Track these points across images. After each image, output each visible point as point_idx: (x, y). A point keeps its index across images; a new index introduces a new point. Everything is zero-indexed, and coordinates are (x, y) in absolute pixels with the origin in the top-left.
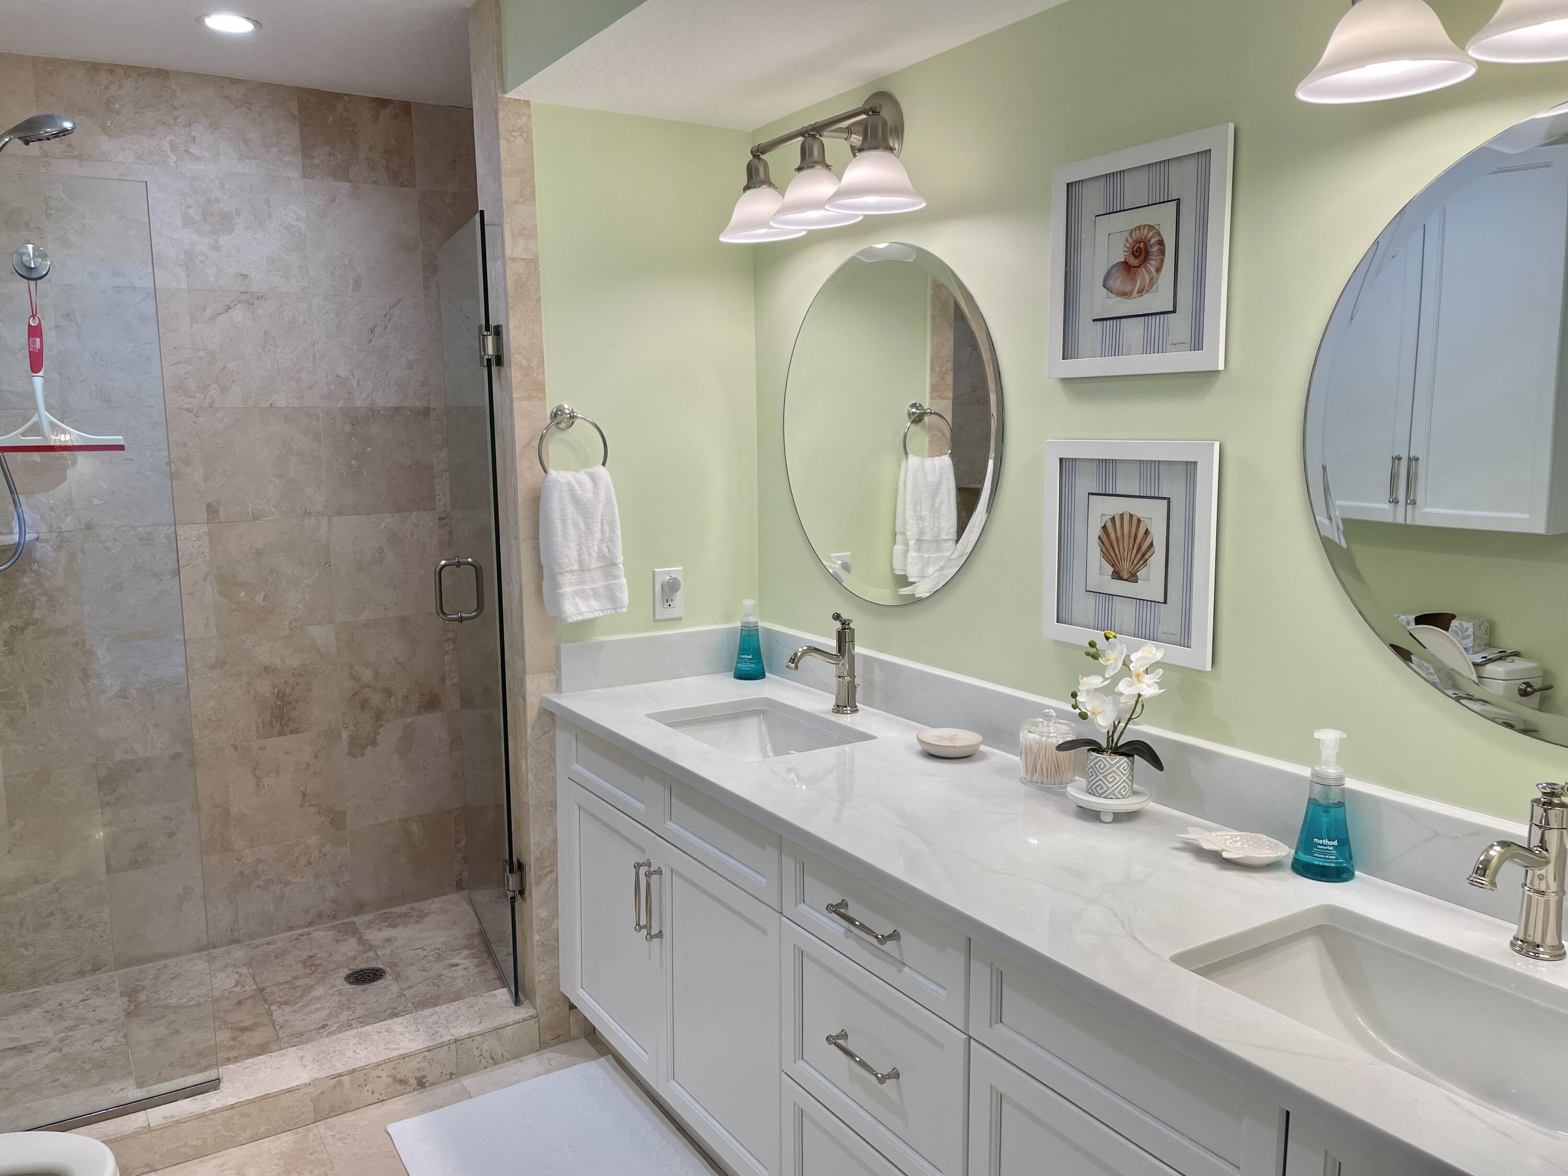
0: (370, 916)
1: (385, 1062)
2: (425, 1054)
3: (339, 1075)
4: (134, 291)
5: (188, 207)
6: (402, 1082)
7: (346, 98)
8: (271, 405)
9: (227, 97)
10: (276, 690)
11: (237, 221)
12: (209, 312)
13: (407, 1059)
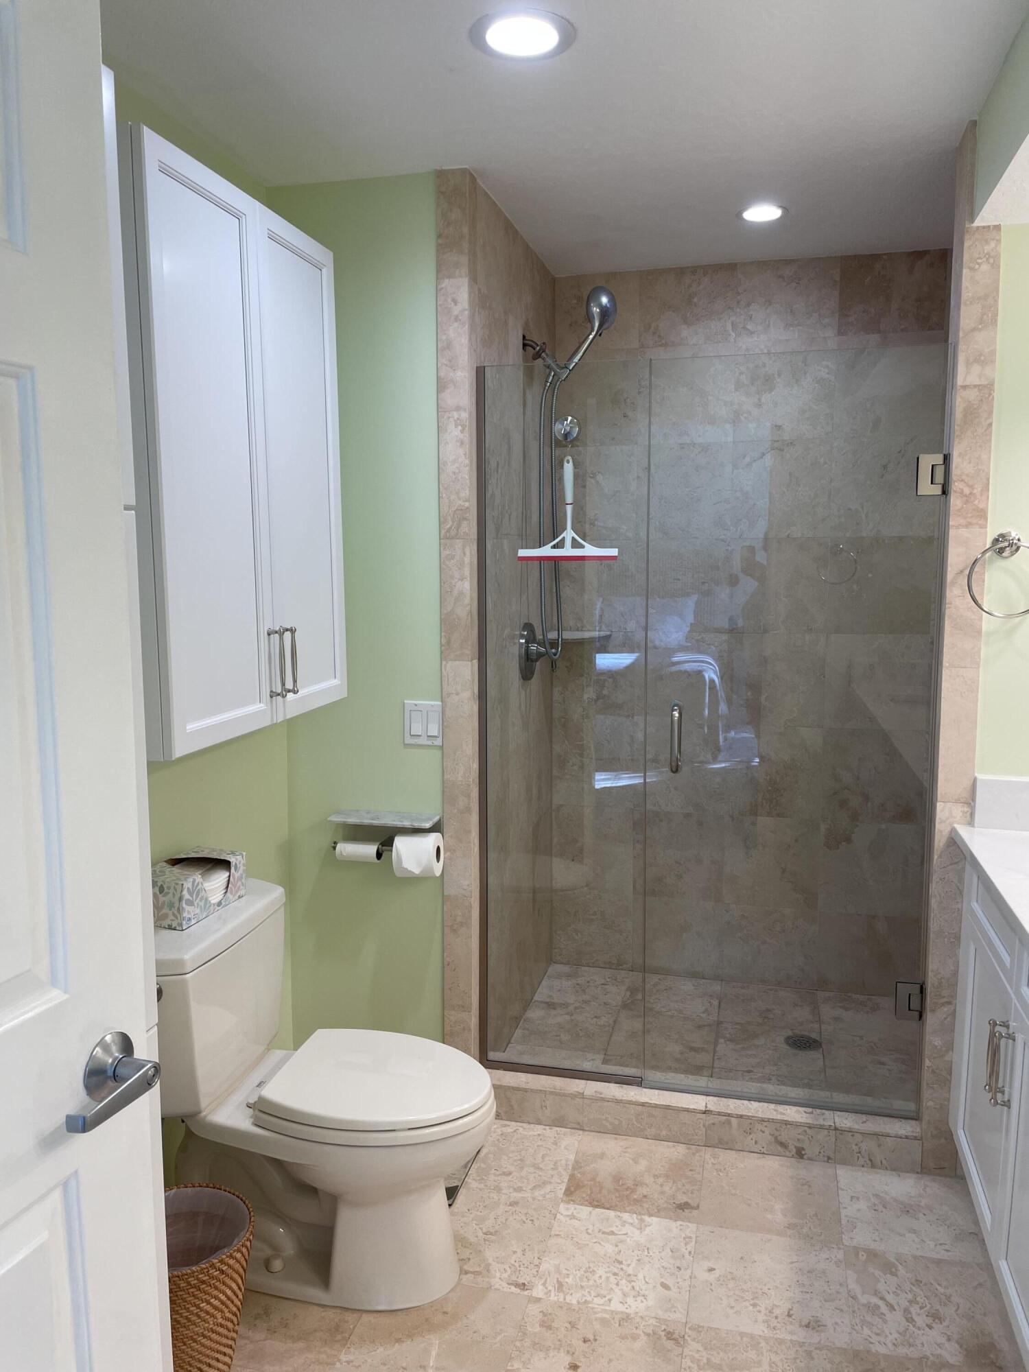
0: (827, 994)
1: (769, 1120)
2: (806, 1128)
3: (729, 1115)
4: (693, 447)
5: (741, 373)
6: (782, 1144)
7: (885, 257)
8: (788, 535)
9: (781, 276)
10: (768, 777)
11: (778, 380)
12: (748, 459)
13: (788, 1126)
